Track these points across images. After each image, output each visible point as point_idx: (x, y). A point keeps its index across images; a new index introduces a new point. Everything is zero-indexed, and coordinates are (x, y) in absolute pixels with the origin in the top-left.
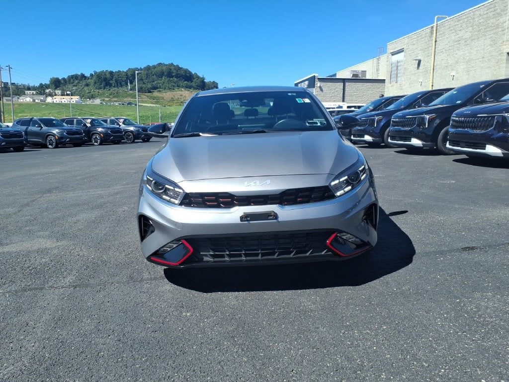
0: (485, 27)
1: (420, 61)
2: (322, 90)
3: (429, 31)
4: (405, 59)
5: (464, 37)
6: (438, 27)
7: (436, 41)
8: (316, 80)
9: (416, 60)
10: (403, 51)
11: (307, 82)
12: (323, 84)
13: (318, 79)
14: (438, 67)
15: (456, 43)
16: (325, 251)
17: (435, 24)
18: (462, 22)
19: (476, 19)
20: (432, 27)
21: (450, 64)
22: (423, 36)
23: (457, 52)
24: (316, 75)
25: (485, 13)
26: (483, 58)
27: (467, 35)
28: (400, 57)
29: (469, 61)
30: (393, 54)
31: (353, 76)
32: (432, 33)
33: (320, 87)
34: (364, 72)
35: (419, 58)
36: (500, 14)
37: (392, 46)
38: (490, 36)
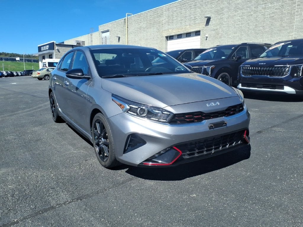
0: (153, 22)
1: (119, 38)
2: (59, 52)
3: (123, 21)
4: (110, 36)
5: (143, 27)
6: (128, 20)
7: (128, 27)
8: (55, 45)
9: (117, 37)
10: (109, 31)
11: (48, 46)
12: (59, 48)
13: (56, 44)
14: (130, 42)
15: (139, 29)
16: (240, 141)
17: (126, 18)
18: (141, 18)
19: (148, 17)
20: (125, 19)
21: (136, 40)
22: (120, 24)
23: (140, 34)
24: (55, 42)
25: (153, 14)
26: (153, 38)
27: (144, 26)
28: (107, 34)
29: (147, 39)
30: (103, 32)
31: (77, 44)
32: (125, 22)
33: (58, 50)
34: (83, 42)
35: (119, 36)
36: (160, 16)
37: (102, 28)
38: (156, 27)
